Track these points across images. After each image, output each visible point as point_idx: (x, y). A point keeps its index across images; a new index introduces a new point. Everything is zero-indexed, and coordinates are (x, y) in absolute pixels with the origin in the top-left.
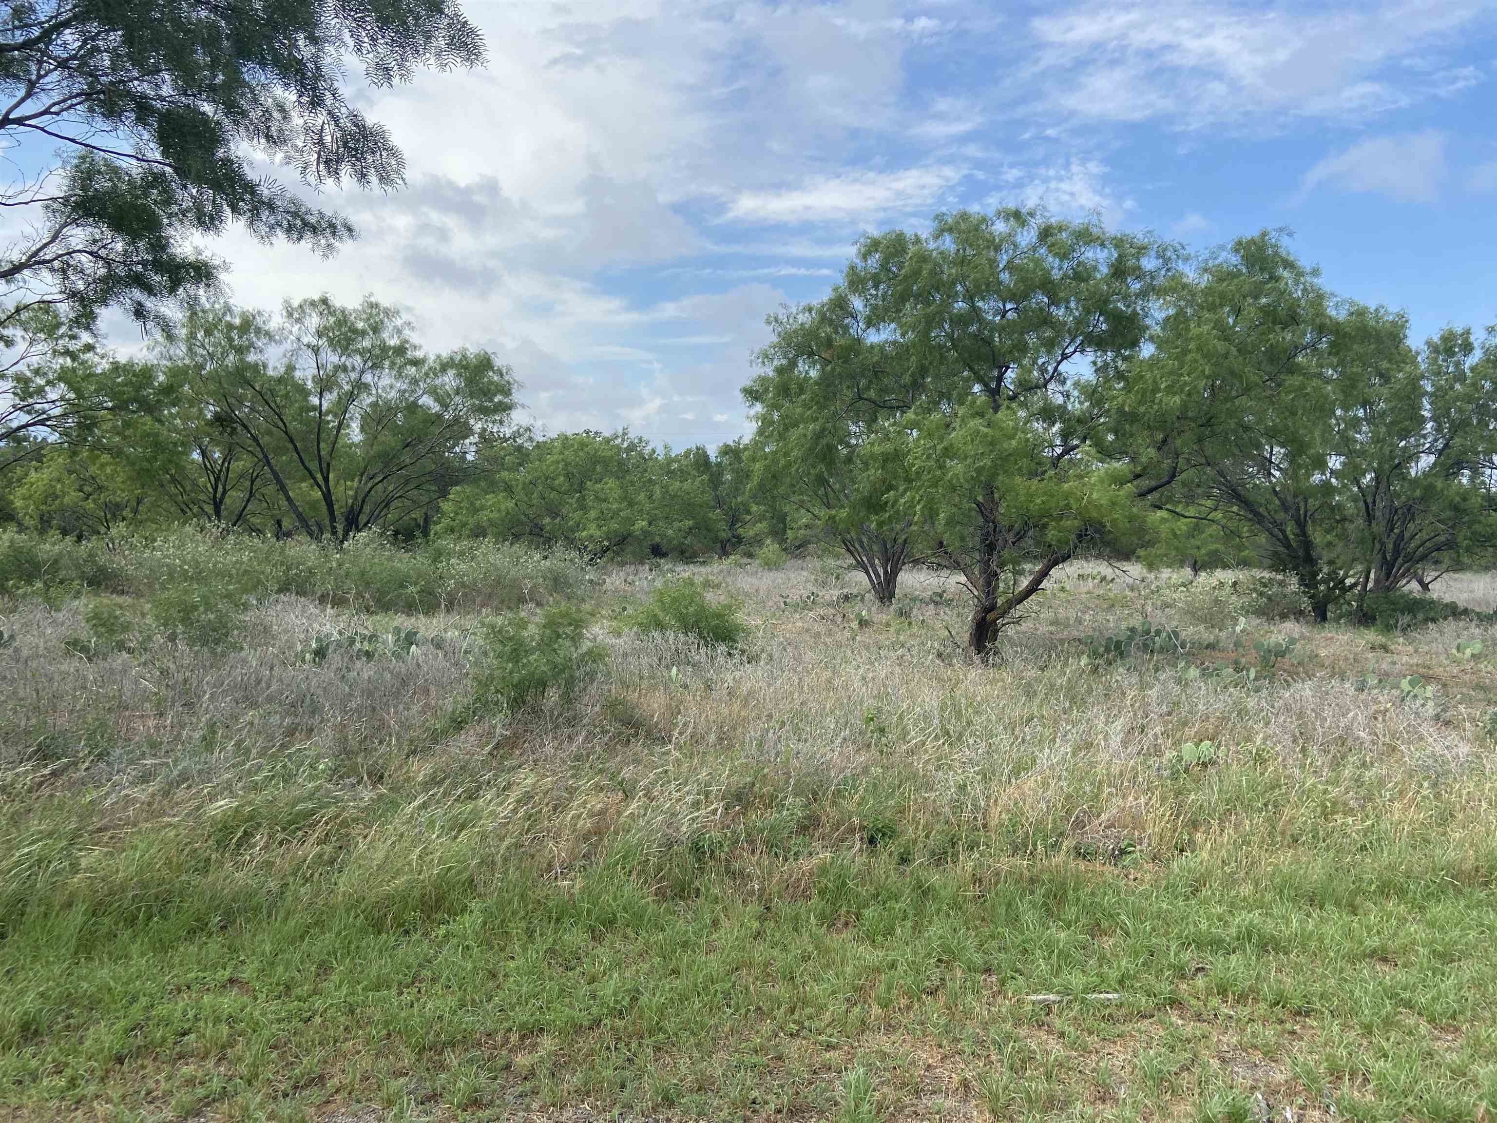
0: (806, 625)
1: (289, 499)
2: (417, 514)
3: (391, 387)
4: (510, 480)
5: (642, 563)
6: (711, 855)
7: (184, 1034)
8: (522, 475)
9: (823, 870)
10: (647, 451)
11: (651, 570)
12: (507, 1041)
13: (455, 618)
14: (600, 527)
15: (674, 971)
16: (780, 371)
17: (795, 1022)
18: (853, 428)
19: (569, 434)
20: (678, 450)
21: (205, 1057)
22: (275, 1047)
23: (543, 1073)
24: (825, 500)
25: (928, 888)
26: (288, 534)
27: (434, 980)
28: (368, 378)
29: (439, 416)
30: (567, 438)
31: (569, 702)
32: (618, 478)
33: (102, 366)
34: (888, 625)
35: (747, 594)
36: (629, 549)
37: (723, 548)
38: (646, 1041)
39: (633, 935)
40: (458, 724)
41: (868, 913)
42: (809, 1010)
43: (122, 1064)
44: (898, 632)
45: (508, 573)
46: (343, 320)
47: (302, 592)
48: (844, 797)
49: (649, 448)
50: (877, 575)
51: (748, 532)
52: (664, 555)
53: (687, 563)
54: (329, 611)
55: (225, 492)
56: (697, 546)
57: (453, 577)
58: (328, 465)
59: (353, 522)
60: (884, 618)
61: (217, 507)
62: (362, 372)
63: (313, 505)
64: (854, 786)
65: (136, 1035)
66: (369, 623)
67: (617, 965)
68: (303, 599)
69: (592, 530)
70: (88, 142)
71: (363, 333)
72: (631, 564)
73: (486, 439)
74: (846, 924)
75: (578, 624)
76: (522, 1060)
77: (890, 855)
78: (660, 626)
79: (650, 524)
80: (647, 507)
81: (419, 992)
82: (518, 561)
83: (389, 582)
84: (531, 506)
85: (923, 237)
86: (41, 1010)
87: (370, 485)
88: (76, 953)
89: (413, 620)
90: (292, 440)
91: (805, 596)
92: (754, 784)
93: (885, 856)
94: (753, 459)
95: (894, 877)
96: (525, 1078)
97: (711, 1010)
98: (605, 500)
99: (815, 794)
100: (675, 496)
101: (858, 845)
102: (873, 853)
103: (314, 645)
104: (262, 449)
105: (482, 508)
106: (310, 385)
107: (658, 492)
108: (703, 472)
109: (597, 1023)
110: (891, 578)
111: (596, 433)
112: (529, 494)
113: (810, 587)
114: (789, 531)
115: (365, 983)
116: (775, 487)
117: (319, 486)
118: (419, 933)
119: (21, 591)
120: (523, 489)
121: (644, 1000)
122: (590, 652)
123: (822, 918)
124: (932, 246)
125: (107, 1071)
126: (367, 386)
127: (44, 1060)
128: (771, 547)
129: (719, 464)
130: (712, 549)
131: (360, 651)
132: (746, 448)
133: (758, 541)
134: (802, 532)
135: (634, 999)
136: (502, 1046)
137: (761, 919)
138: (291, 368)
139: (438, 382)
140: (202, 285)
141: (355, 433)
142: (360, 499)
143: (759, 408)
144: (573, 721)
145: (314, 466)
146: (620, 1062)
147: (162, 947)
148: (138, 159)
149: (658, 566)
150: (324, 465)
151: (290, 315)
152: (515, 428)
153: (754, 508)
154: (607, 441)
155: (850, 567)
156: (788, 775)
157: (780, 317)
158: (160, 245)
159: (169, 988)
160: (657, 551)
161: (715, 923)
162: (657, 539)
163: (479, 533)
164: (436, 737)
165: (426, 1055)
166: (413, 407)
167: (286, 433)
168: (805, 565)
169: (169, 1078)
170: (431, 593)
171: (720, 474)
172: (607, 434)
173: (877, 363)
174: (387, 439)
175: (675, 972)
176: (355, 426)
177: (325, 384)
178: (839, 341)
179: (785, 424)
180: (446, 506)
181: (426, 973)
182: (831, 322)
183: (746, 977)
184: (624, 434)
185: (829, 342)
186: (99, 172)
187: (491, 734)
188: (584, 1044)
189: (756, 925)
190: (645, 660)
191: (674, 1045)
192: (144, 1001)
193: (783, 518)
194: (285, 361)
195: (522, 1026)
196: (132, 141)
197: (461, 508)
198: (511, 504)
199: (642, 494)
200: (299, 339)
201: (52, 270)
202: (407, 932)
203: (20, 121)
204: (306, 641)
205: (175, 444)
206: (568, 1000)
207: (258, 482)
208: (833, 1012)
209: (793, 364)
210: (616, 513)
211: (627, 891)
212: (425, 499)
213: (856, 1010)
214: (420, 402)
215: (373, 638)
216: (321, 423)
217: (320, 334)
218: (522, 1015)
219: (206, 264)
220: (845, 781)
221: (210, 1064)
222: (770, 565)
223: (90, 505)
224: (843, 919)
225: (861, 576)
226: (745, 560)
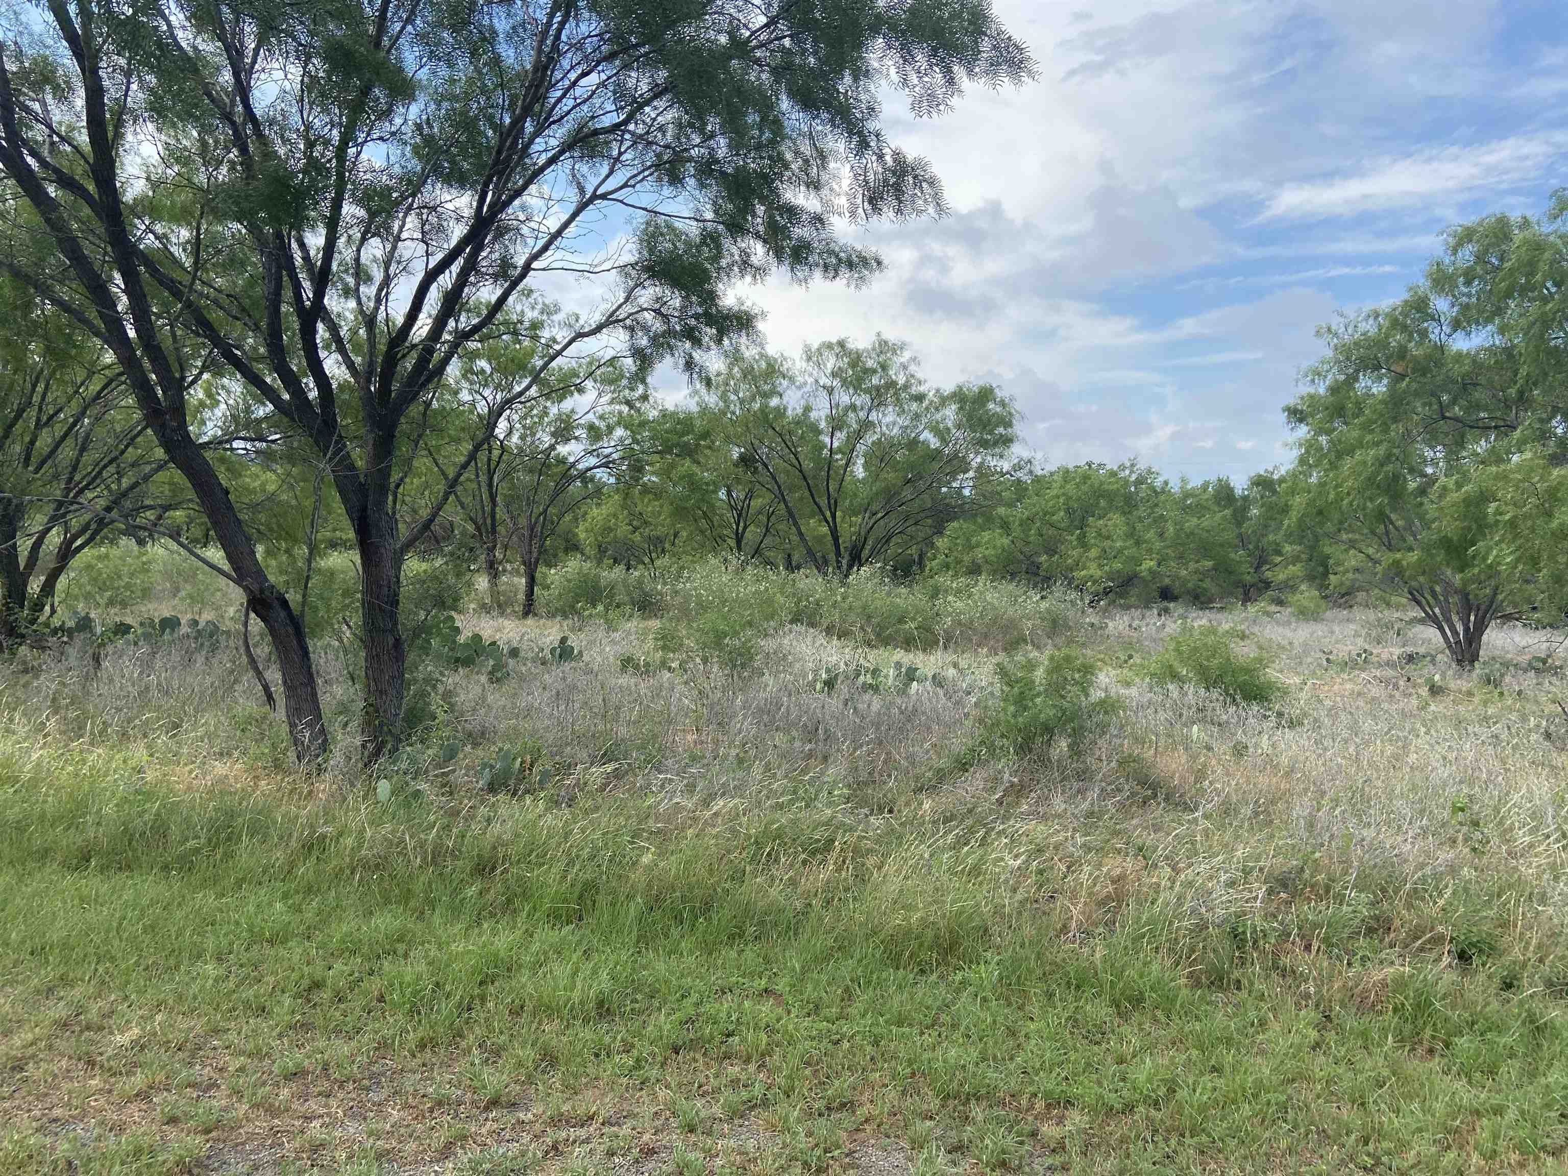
0: (1357, 688)
1: (801, 534)
2: (914, 551)
3: (894, 424)
4: (1007, 517)
5: (1147, 607)
6: (1254, 944)
7: (728, 1036)
8: (1020, 511)
9: (1401, 984)
10: (1158, 484)
11: (1159, 615)
12: (1031, 1107)
13: (951, 657)
14: (1100, 566)
15: (1214, 1069)
16: (1334, 390)
17: (1369, 1155)
18: (1429, 454)
19: (1071, 467)
20: (1195, 482)
21: (748, 1060)
22: (808, 1064)
23: (1074, 1150)
24: (1385, 540)
25: (1545, 1024)
26: (798, 568)
27: (955, 1026)
28: (873, 416)
29: (938, 452)
30: (1067, 471)
31: (1079, 754)
32: (1124, 513)
33: (653, 414)
34: (1470, 694)
35: (1281, 647)
36: (1134, 591)
37: (1246, 593)
38: (1188, 1141)
39: (1163, 1019)
40: (963, 766)
41: (1462, 1042)
42: (1385, 1145)
43: (677, 1053)
44: (1485, 703)
45: (1005, 613)
46: (856, 359)
47: (812, 625)
48: (1423, 899)
49: (1161, 479)
50: (1455, 633)
51: (1278, 575)
52: (1174, 598)
53: (1201, 609)
54: (835, 641)
55: (745, 528)
56: (1214, 590)
57: (950, 614)
58: (836, 502)
59: (856, 559)
60: (1464, 685)
61: (739, 542)
62: (870, 410)
63: (820, 539)
64: (1436, 888)
65: (688, 1029)
66: (873, 657)
67: (1149, 1048)
68: (812, 630)
69: (1093, 570)
70: (657, 209)
71: (874, 371)
72: (1136, 608)
73: (983, 473)
74: (1431, 1051)
75: (1088, 670)
76: (1049, 1130)
77: (1489, 977)
78: (1175, 676)
79: (1159, 565)
80: (1158, 545)
81: (939, 1035)
82: (1016, 600)
83: (889, 617)
84: (1028, 543)
85: (1533, 220)
86: (613, 991)
87: (872, 521)
88: (638, 942)
89: (911, 656)
90: (805, 478)
91: (1354, 653)
92: (1302, 870)
93: (1481, 977)
94: (1293, 492)
95: (1495, 1005)
96: (1053, 1151)
97: (1263, 1121)
98: (1108, 538)
99: (1384, 890)
100: (1192, 533)
101: (1446, 960)
102: (1464, 973)
103: (824, 676)
104: (779, 487)
105: (978, 545)
106: (823, 425)
107: (1171, 530)
108: (1225, 507)
109: (1129, 1108)
110: (1473, 638)
111: (1099, 465)
112: (1026, 531)
113: (1360, 642)
114: (1332, 577)
115: (888, 1016)
116: (1321, 524)
117: (827, 522)
118: (935, 976)
119: (587, 613)
120: (1021, 525)
121: (1182, 1094)
122: (1102, 702)
123: (1401, 1040)
124: (1546, 228)
125: (666, 1059)
126: (872, 424)
127: (615, 1038)
128: (1307, 594)
129: (1245, 498)
130: (1231, 594)
131: (864, 684)
132: (1282, 480)
133: (1290, 586)
134: (1350, 575)
135: (1172, 1091)
136: (1027, 1111)
137: (1320, 1028)
138: (807, 409)
139: (938, 416)
140: (743, 333)
141: (859, 471)
142: (863, 533)
143: (1303, 431)
144: (1084, 775)
145: (823, 502)
146: (1158, 1156)
147: (709, 948)
148: (697, 220)
149: (1167, 610)
150: (832, 501)
151: (809, 359)
152: (1016, 461)
153: (1287, 548)
154: (1113, 474)
155: (1414, 621)
156: (1347, 862)
157: (1334, 328)
158: (711, 297)
159: (715, 988)
160: (1167, 595)
161: (1263, 1023)
162: (1167, 581)
163: (974, 570)
164: (941, 776)
165: (951, 1103)
166: (913, 444)
167: (801, 471)
168: (1351, 616)
169: (717, 1076)
170: (929, 630)
171: (1245, 509)
172: (1112, 466)
173: (1468, 374)
174: (890, 476)
175: (1216, 1070)
176: (860, 461)
177: (836, 424)
178: (1415, 351)
179: (1338, 451)
180: (941, 543)
181: (944, 1018)
182: (1404, 328)
183: (1305, 1093)
184: (1133, 465)
185: (1402, 352)
186: (662, 234)
187: (996, 780)
188: (1117, 1128)
189: (1313, 1034)
190: (1162, 715)
191: (1220, 1151)
192: (695, 997)
193: (1324, 562)
194: (803, 402)
195: (1048, 1094)
196: (692, 205)
197: (956, 544)
198: (1006, 541)
199: (1152, 531)
200: (817, 381)
201: (624, 327)
202: (922, 972)
203: (604, 197)
204: (816, 672)
205: (707, 484)
206: (1095, 1076)
207: (773, 519)
208: (1419, 1154)
209: (1352, 380)
210: (1120, 551)
211: (1155, 967)
212: (921, 535)
213: (1452, 1155)
214: (922, 438)
215: (875, 672)
216: (830, 462)
217: (834, 375)
218: (1048, 1082)
219: (746, 313)
220: (1423, 880)
221: (752, 1068)
222: (1305, 615)
223: (637, 537)
224: (1426, 1044)
225: (1432, 634)
226: (1273, 608)
